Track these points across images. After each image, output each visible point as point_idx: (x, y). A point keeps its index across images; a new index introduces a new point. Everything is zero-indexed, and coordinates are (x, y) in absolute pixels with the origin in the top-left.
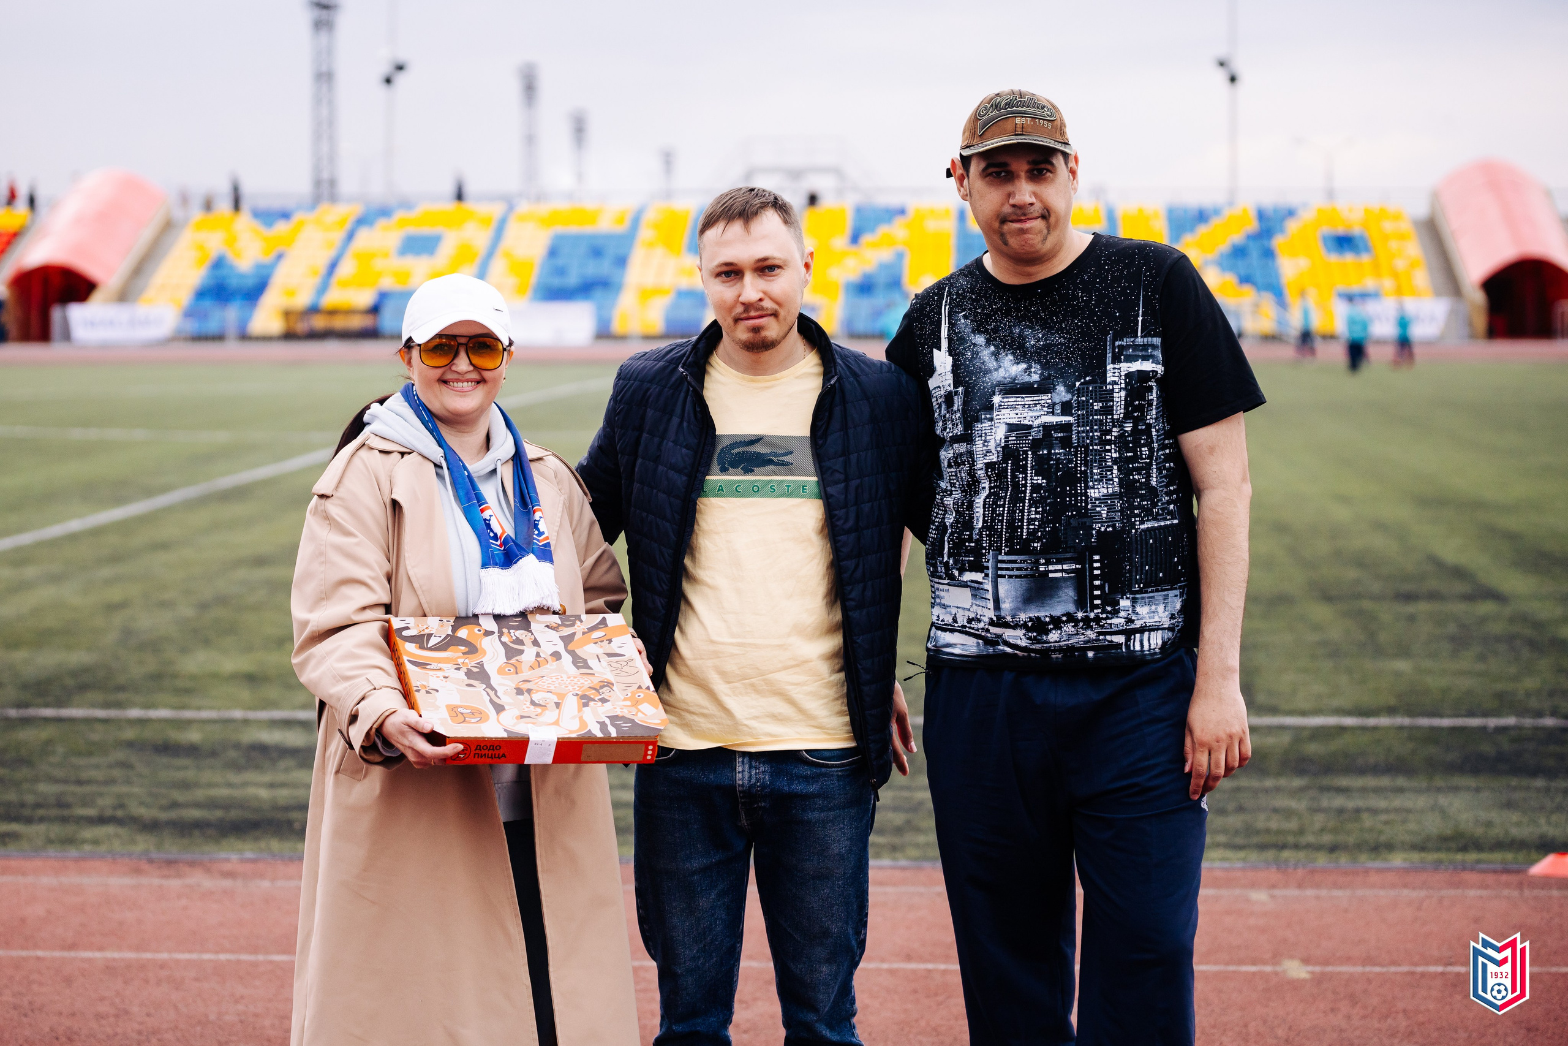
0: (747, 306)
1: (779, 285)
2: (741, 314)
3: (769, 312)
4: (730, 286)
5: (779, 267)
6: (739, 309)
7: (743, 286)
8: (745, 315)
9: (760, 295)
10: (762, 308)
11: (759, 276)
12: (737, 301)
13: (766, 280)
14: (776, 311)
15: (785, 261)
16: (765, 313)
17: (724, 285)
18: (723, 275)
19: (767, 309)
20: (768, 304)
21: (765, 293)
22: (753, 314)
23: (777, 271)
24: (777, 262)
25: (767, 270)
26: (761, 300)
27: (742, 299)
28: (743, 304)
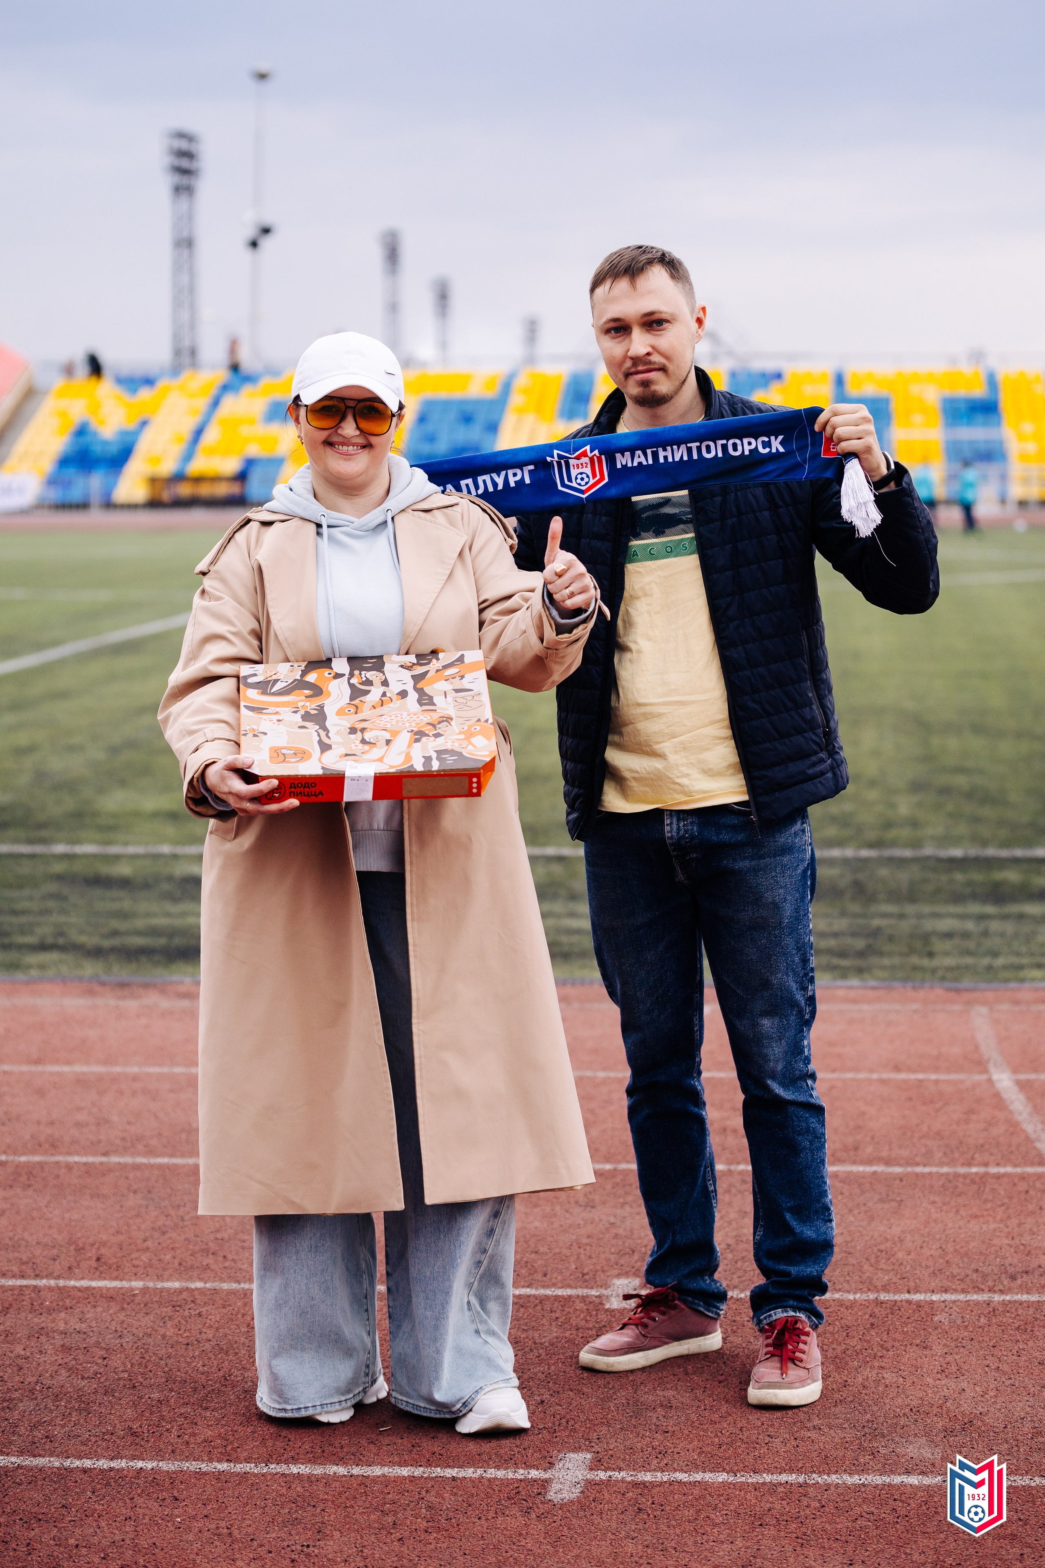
0: (636, 360)
1: (667, 339)
2: (630, 368)
3: (656, 366)
4: (620, 342)
5: (667, 321)
6: (628, 363)
7: (631, 341)
8: (633, 370)
9: (649, 349)
10: (650, 363)
11: (648, 331)
12: (625, 357)
13: (654, 335)
14: (664, 365)
15: (672, 315)
16: (652, 366)
17: (614, 341)
18: (613, 332)
19: (655, 363)
20: (656, 358)
21: (653, 347)
22: (640, 368)
23: (666, 325)
24: (664, 316)
25: (655, 325)
26: (648, 354)
27: (629, 354)
28: (631, 358)
